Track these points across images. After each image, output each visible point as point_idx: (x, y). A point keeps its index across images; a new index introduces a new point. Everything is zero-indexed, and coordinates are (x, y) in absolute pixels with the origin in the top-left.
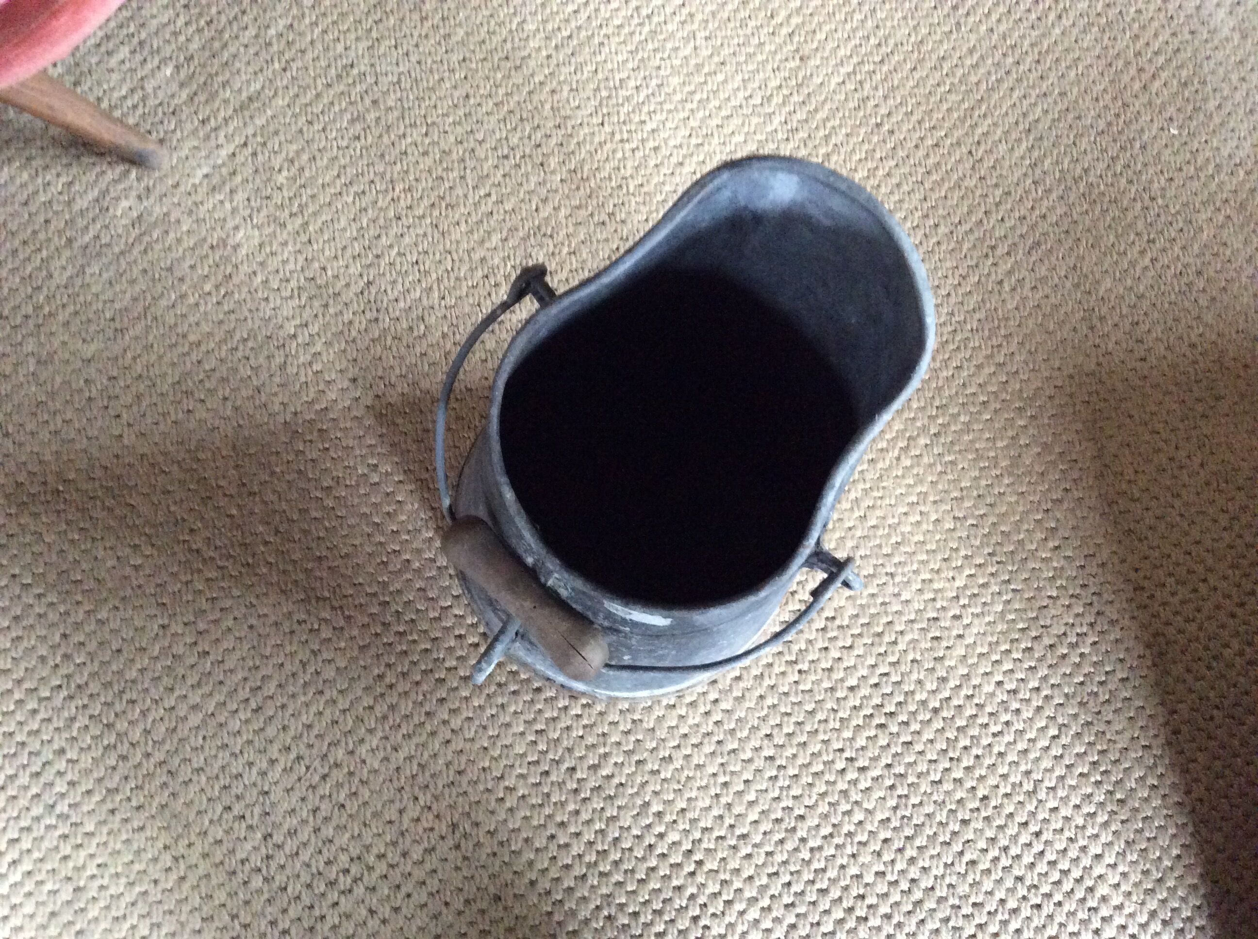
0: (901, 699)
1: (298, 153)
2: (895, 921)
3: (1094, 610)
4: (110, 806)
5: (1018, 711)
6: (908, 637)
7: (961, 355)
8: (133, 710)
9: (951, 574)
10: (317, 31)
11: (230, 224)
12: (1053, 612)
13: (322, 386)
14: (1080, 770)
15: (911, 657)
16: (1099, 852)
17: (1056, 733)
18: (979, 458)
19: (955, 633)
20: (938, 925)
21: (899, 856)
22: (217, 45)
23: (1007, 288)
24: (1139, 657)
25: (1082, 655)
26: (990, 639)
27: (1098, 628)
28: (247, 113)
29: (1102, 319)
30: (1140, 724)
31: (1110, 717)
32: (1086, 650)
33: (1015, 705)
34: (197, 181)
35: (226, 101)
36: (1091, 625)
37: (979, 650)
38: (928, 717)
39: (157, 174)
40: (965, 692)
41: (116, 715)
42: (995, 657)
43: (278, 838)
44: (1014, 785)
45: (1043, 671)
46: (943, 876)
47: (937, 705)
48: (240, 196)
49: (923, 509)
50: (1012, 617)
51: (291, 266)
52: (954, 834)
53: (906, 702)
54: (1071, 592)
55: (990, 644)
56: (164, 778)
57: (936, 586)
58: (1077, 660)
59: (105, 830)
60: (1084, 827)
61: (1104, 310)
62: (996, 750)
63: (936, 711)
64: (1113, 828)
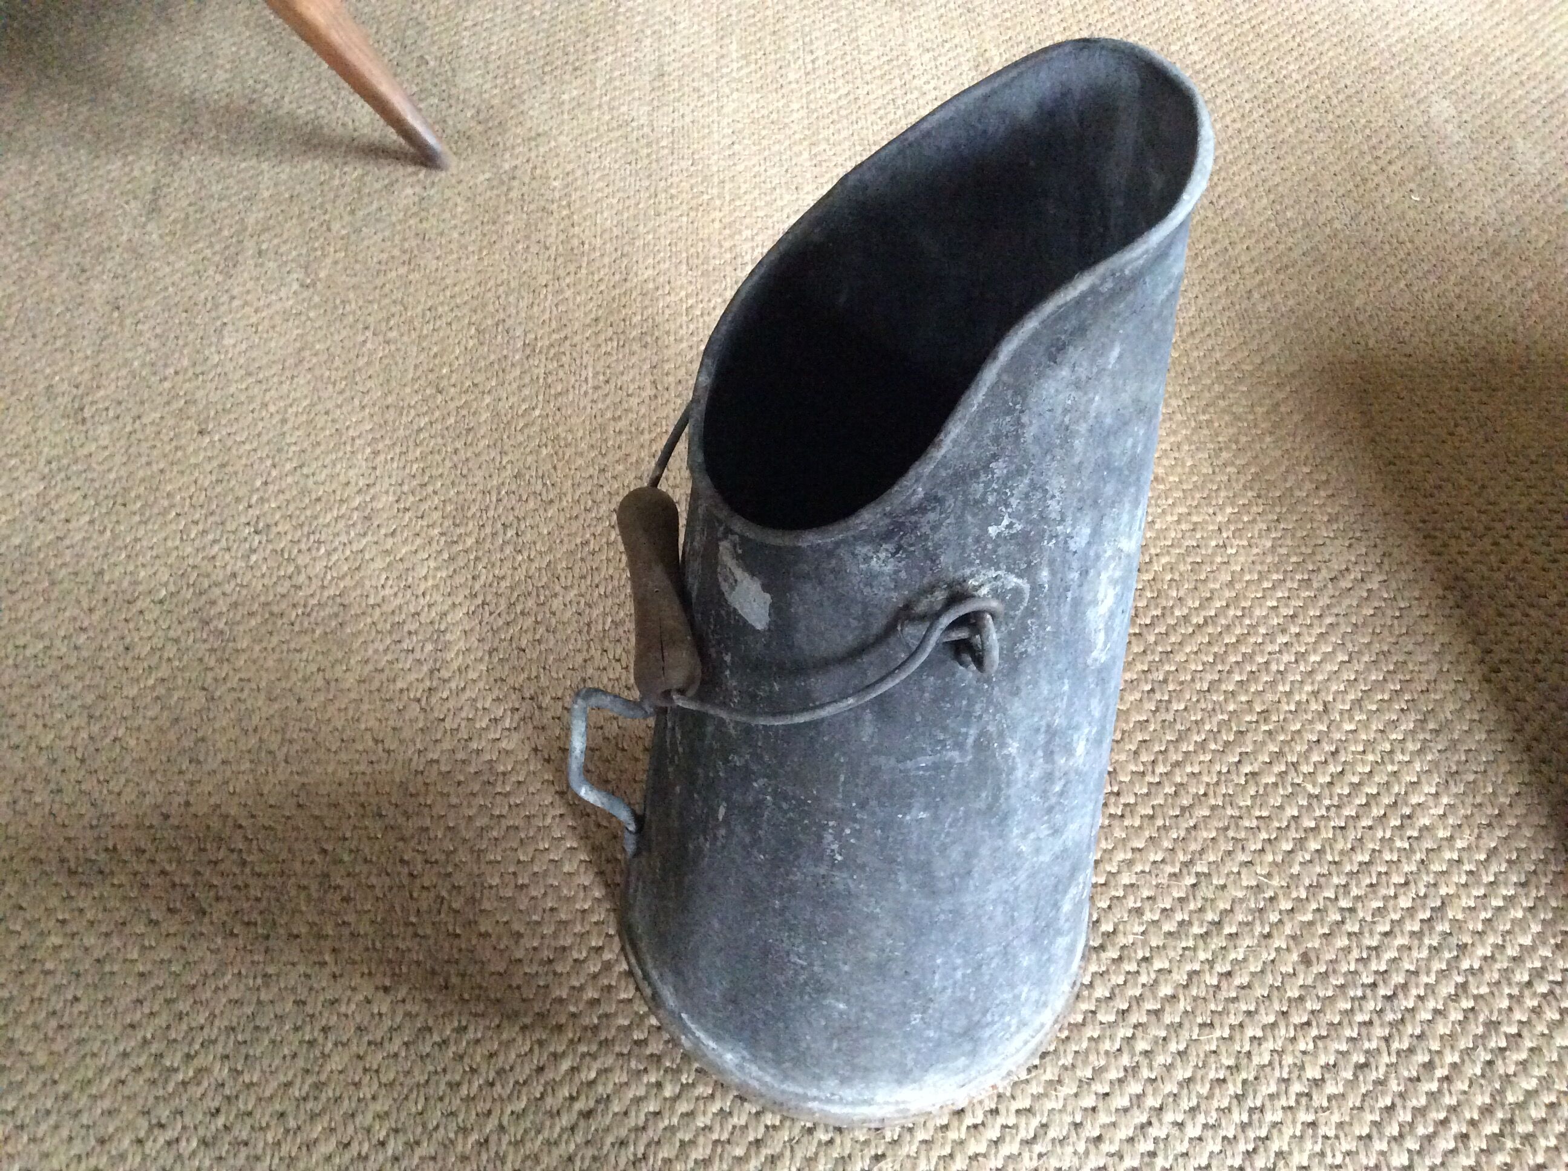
0: (1159, 612)
1: (573, 171)
2: (1160, 822)
3: (1379, 552)
4: (270, 628)
5: (1298, 635)
6: (1164, 560)
7: (1210, 342)
8: (318, 549)
9: (1211, 511)
10: (605, 99)
11: (501, 211)
12: (1331, 549)
13: (564, 321)
14: (1380, 697)
15: (1168, 577)
16: (1415, 779)
17: (1346, 658)
18: (1237, 418)
19: (1219, 560)
20: (1213, 834)
21: (1160, 758)
22: (515, 101)
23: (1256, 295)
24: (1438, 597)
25: (1369, 591)
26: (1259, 568)
27: (1386, 567)
28: (533, 143)
29: (1360, 324)
30: (1449, 658)
31: (1410, 647)
32: (1375, 586)
33: (1294, 629)
34: (478, 181)
35: (516, 136)
36: (1380, 565)
37: (1247, 577)
38: (1190, 630)
39: (443, 174)
40: (1231, 612)
41: (299, 551)
42: (1266, 585)
43: (444, 673)
44: (1298, 703)
45: (1324, 601)
46: (1217, 783)
47: (1201, 622)
48: (514, 194)
49: (1177, 455)
50: (1284, 551)
51: (552, 240)
52: (1227, 743)
53: (1163, 615)
54: (1351, 535)
55: (1260, 573)
56: (336, 609)
57: (1195, 519)
58: (1365, 594)
59: (257, 648)
60: (1392, 752)
61: (1360, 318)
62: (1274, 667)
63: (1199, 626)
64: (1429, 758)
